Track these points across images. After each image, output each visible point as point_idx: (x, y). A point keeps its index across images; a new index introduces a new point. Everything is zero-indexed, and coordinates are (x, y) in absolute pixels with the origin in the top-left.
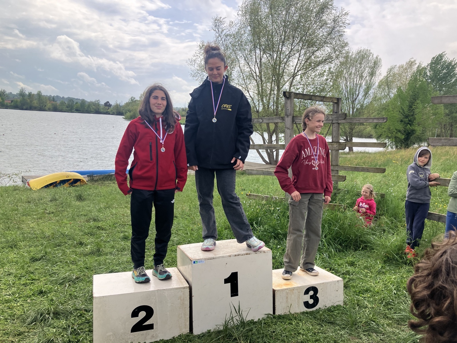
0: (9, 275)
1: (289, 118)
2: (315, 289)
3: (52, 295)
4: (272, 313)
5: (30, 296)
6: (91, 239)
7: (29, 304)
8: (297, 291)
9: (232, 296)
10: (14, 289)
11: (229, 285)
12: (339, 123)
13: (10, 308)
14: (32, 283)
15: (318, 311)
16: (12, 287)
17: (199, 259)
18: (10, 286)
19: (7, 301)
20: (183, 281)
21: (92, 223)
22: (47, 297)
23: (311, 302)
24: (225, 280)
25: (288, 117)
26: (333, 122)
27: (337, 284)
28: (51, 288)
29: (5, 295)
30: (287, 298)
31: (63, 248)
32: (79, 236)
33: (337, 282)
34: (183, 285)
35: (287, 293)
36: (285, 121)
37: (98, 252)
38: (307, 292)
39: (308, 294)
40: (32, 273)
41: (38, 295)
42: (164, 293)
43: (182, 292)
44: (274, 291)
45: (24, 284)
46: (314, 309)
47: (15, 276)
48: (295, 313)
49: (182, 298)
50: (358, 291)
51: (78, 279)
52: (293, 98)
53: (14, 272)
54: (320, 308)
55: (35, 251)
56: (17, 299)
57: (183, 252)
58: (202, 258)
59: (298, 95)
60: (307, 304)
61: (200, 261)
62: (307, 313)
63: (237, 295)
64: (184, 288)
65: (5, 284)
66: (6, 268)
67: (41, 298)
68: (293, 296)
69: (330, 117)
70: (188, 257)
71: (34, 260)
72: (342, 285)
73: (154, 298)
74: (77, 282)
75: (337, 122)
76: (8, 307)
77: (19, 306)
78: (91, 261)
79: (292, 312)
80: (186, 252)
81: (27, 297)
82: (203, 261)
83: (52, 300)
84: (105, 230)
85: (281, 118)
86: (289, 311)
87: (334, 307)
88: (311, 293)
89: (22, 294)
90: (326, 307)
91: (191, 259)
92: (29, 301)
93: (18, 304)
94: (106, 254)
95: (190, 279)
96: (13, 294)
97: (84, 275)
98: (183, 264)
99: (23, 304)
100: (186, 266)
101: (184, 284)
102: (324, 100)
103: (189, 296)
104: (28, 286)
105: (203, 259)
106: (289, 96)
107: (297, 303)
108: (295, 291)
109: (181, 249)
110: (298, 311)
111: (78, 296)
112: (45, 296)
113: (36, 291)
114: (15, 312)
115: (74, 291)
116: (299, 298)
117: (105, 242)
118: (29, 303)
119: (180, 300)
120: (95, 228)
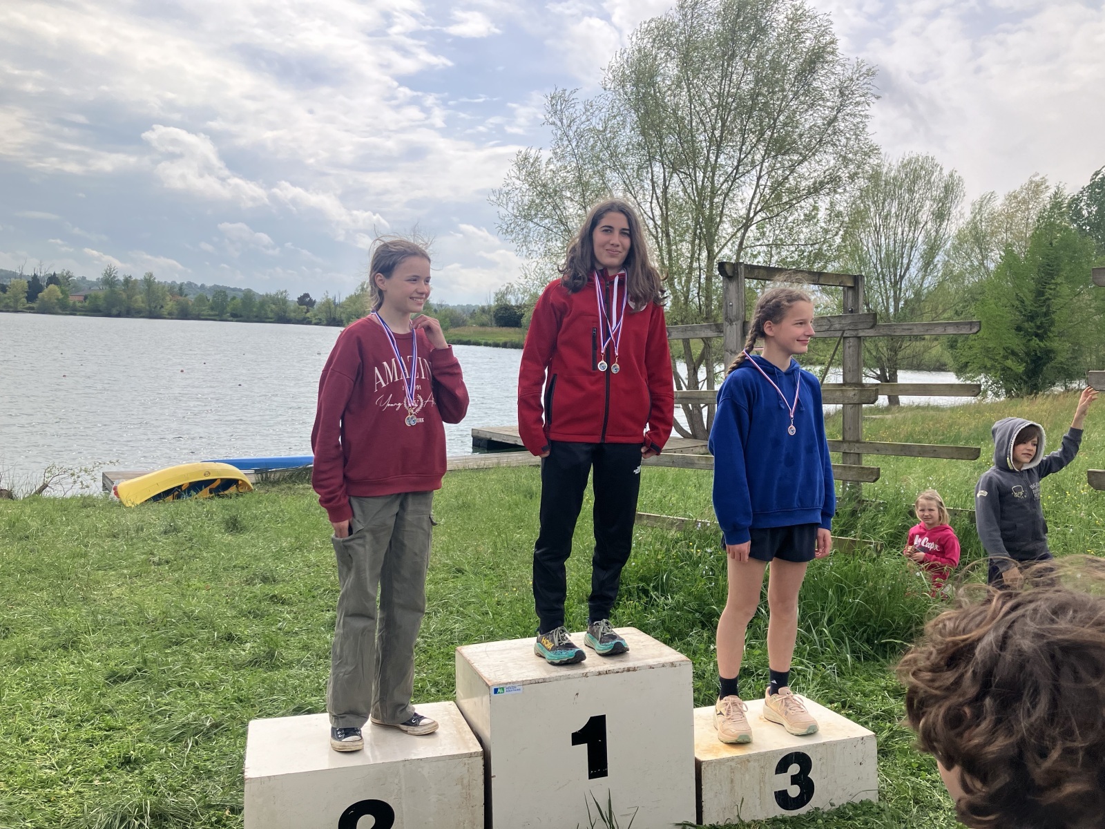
0: (55, 716)
1: (734, 326)
2: (803, 760)
3: (152, 768)
4: (694, 821)
5: (101, 770)
6: (256, 628)
7: (97, 790)
8: (756, 764)
9: (591, 776)
10: (63, 753)
11: (583, 748)
12: (859, 338)
13: (50, 801)
14: (107, 737)
15: (812, 817)
16: (59, 747)
17: (507, 684)
18: (54, 745)
19: (44, 783)
20: (468, 737)
21: (259, 587)
22: (141, 774)
23: (794, 791)
24: (574, 735)
25: (731, 324)
26: (845, 335)
27: (860, 746)
28: (152, 751)
29: (41, 768)
30: (732, 781)
31: (185, 648)
32: (226, 619)
33: (861, 742)
34: (469, 748)
35: (732, 770)
36: (725, 335)
37: (268, 660)
38: (782, 767)
39: (786, 772)
40: (109, 711)
41: (119, 768)
42: (420, 770)
43: (467, 766)
44: (698, 765)
45: (87, 741)
46: (803, 811)
47: (67, 721)
48: (754, 821)
49: (465, 781)
50: (917, 765)
51: (217, 727)
52: (743, 277)
53: (65, 710)
54: (817, 809)
55: (120, 657)
56: (68, 778)
57: (468, 664)
58: (514, 680)
59: (756, 271)
60: (783, 798)
61: (511, 687)
62: (784, 821)
63: (605, 774)
64: (471, 755)
65: (42, 740)
66: (49, 699)
67: (127, 775)
68: (747, 777)
69: (837, 322)
70: (480, 677)
71: (116, 678)
72: (873, 748)
73: (396, 781)
74: (215, 734)
75: (854, 333)
76: (45, 797)
77: (71, 796)
78: (250, 681)
79: (747, 818)
80: (476, 665)
81: (94, 772)
82: (518, 688)
83: (152, 781)
84: (288, 604)
85: (714, 328)
86: (738, 816)
87: (855, 807)
88: (794, 769)
89: (81, 766)
90: (832, 805)
91: (489, 683)
92: (96, 782)
93: (71, 791)
94: (289, 665)
95: (486, 733)
96: (60, 764)
97: (231, 717)
98: (470, 695)
99: (82, 790)
100: (475, 699)
101: (471, 745)
102: (821, 281)
103: (482, 777)
104: (97, 745)
105: (517, 682)
106: (733, 272)
107: (758, 796)
108: (752, 763)
109: (466, 655)
110: (762, 816)
111: (216, 772)
112: (137, 772)
113: (115, 757)
114: (61, 812)
115: (205, 757)
116: (764, 782)
117: (287, 633)
118: (96, 788)
119: (459, 787)
120: (266, 600)
